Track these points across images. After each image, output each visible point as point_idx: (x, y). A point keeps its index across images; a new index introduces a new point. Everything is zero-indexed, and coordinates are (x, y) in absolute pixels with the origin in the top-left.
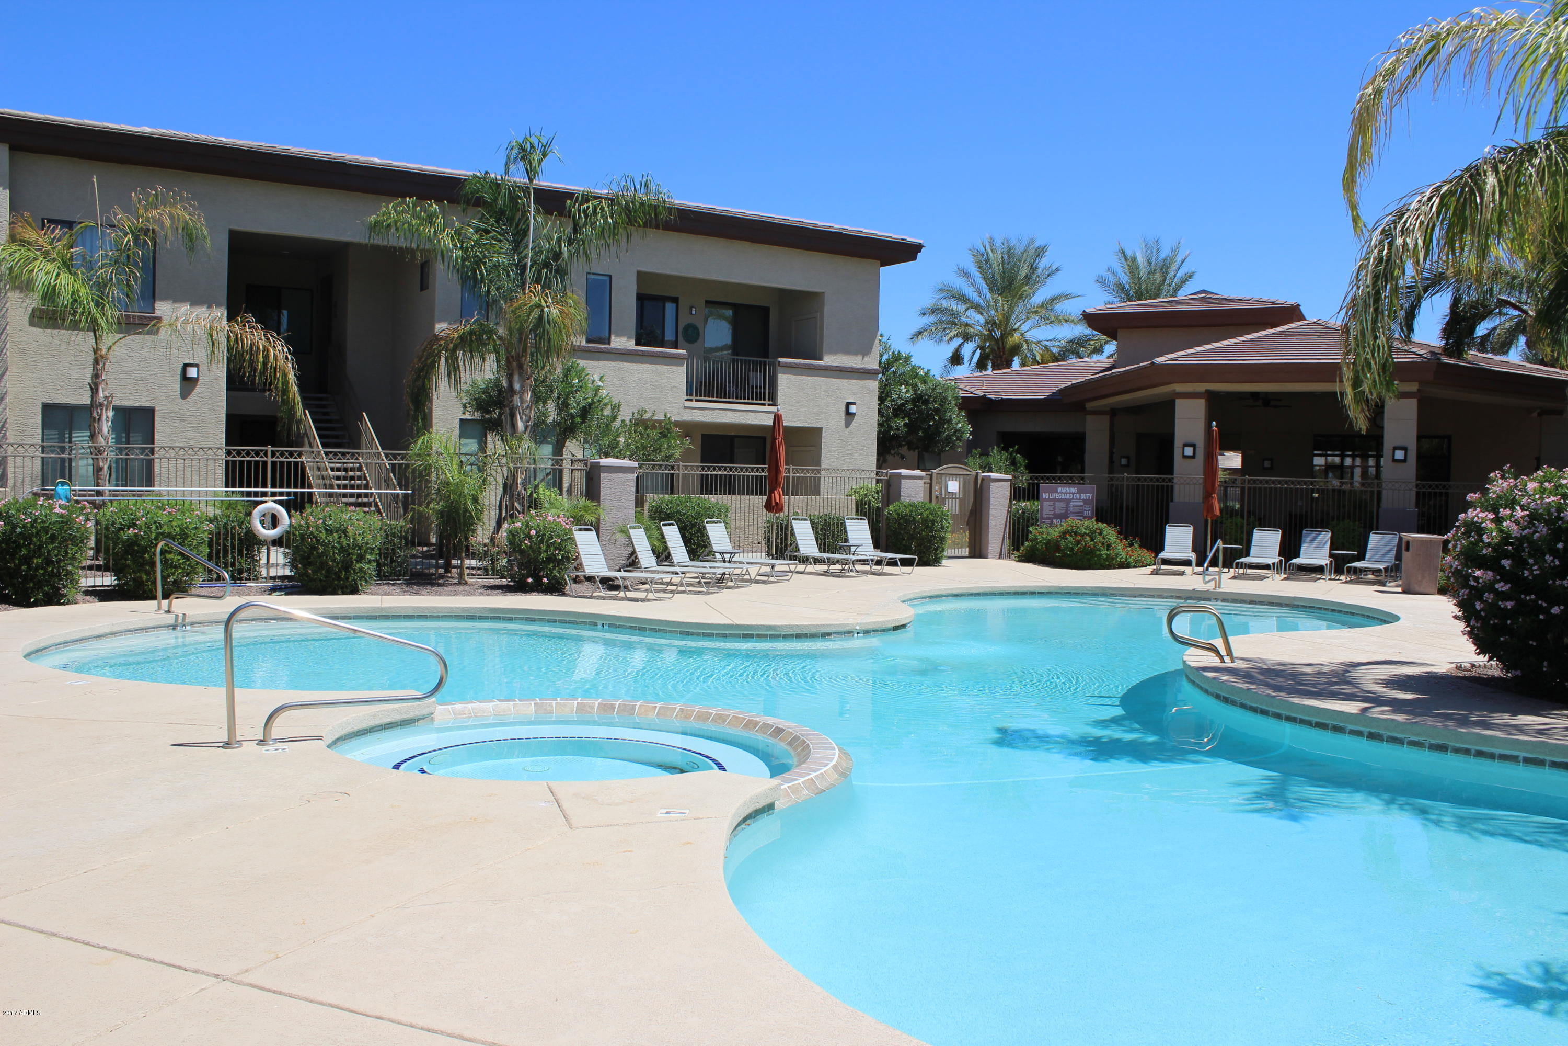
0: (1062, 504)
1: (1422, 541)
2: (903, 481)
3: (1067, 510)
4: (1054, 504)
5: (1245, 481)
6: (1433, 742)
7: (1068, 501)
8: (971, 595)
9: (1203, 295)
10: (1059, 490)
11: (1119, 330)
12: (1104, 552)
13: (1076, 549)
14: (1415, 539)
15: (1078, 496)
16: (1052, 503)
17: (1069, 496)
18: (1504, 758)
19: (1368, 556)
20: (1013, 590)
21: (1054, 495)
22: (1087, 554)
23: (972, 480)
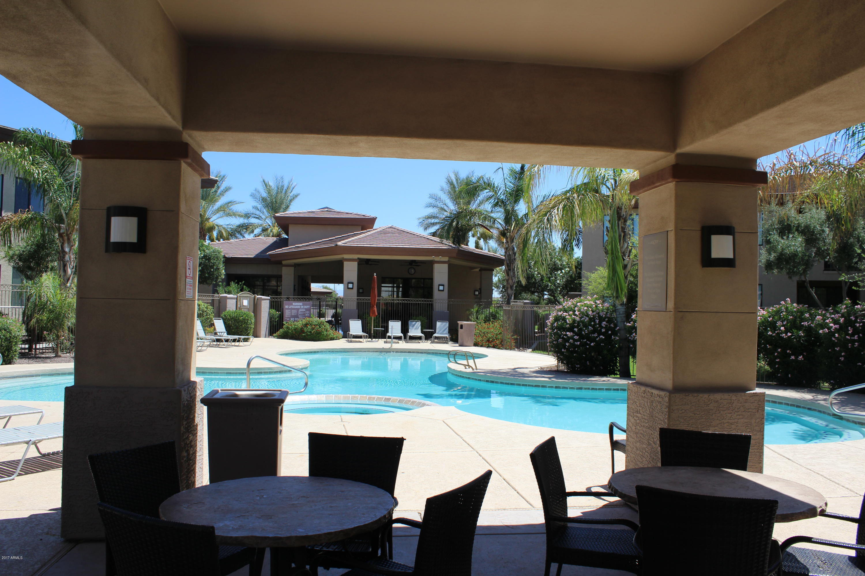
0: (295, 311)
1: (468, 325)
2: (228, 300)
3: (297, 314)
4: (291, 311)
5: (380, 299)
6: (578, 387)
7: (298, 309)
8: (292, 354)
9: (327, 209)
10: (294, 304)
11: (290, 225)
12: (325, 333)
13: (313, 332)
14: (465, 324)
15: (303, 307)
16: (290, 310)
17: (299, 307)
18: (600, 389)
19: (437, 331)
20: (307, 351)
21: (291, 306)
22: (318, 334)
23: (253, 299)
